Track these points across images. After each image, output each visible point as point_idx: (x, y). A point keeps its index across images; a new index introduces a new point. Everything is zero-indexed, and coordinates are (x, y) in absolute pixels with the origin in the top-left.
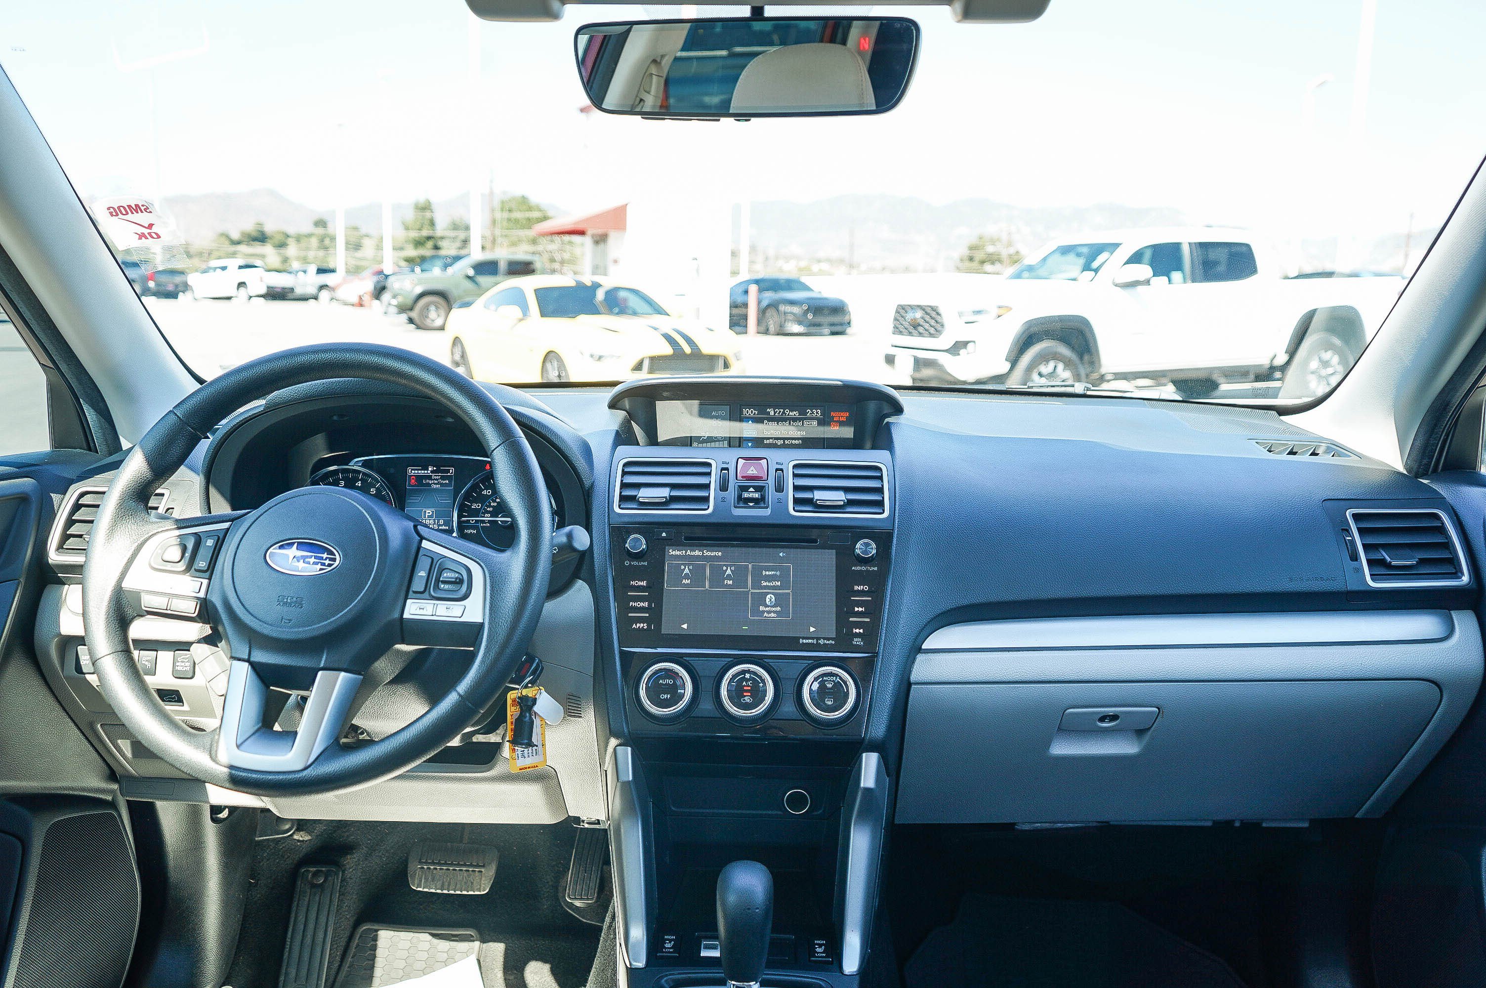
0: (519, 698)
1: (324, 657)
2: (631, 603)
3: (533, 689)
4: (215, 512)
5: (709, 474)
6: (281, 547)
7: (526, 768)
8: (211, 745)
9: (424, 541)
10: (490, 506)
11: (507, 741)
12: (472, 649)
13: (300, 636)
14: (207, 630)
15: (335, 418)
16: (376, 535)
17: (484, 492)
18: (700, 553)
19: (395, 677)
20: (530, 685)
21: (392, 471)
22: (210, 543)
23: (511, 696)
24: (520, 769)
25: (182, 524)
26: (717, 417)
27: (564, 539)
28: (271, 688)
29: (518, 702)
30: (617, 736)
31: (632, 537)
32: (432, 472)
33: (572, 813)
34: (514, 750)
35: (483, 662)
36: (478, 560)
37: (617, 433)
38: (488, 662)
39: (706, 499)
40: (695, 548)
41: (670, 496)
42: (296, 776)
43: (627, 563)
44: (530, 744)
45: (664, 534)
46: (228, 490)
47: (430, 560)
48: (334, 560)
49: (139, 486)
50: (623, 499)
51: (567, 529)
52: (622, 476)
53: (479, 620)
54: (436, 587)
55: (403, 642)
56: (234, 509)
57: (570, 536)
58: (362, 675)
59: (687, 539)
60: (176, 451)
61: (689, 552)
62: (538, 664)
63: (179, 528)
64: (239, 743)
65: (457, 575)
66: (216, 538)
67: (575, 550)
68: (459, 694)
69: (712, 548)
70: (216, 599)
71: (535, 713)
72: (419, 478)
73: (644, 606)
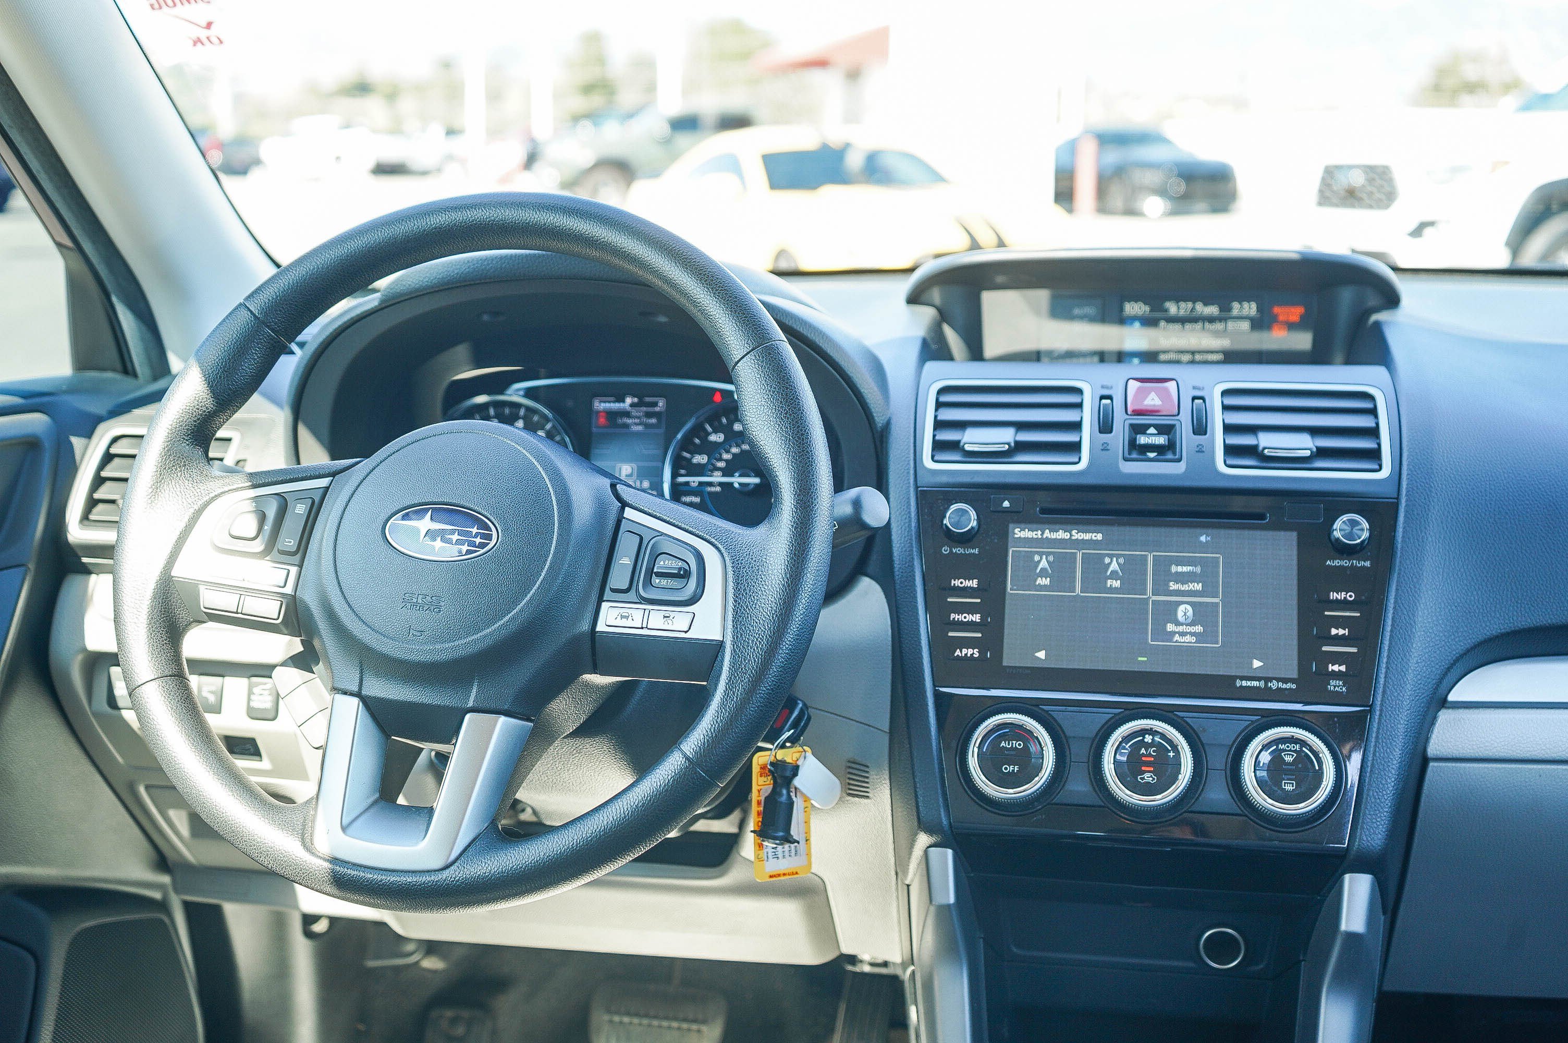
0: (772, 764)
1: (474, 691)
2: (952, 616)
3: (794, 750)
4: (306, 462)
5: (1079, 406)
6: (404, 518)
7: (779, 875)
8: (304, 826)
9: (627, 509)
10: (721, 459)
11: (752, 831)
12: (705, 683)
13: (437, 658)
14: (296, 645)
15: (486, 318)
16: (554, 498)
17: (713, 438)
18: (1066, 536)
19: (581, 725)
20: (788, 744)
21: (570, 403)
22: (301, 509)
23: (760, 760)
24: (771, 877)
25: (259, 480)
26: (1081, 318)
27: (848, 510)
28: (393, 737)
29: (770, 770)
30: (929, 831)
31: (954, 507)
32: (632, 405)
33: (846, 949)
34: (761, 846)
35: (723, 704)
36: (713, 540)
37: (925, 343)
38: (731, 705)
39: (1075, 447)
40: (1057, 527)
41: (1016, 443)
42: (433, 878)
43: (945, 550)
44: (788, 839)
45: (1006, 504)
46: (325, 431)
47: (638, 538)
48: (489, 537)
49: (195, 421)
50: (939, 446)
51: (853, 492)
52: (936, 410)
53: (715, 634)
54: (648, 582)
55: (595, 671)
56: (333, 458)
57: (857, 504)
58: (531, 721)
59: (1044, 511)
60: (248, 367)
61: (1047, 534)
62: (802, 712)
63: (255, 486)
64: (345, 822)
65: (680, 564)
66: (310, 501)
67: (864, 526)
68: (685, 755)
69: (1085, 527)
70: (310, 598)
71: (796, 788)
72: (612, 416)
73: (974, 620)
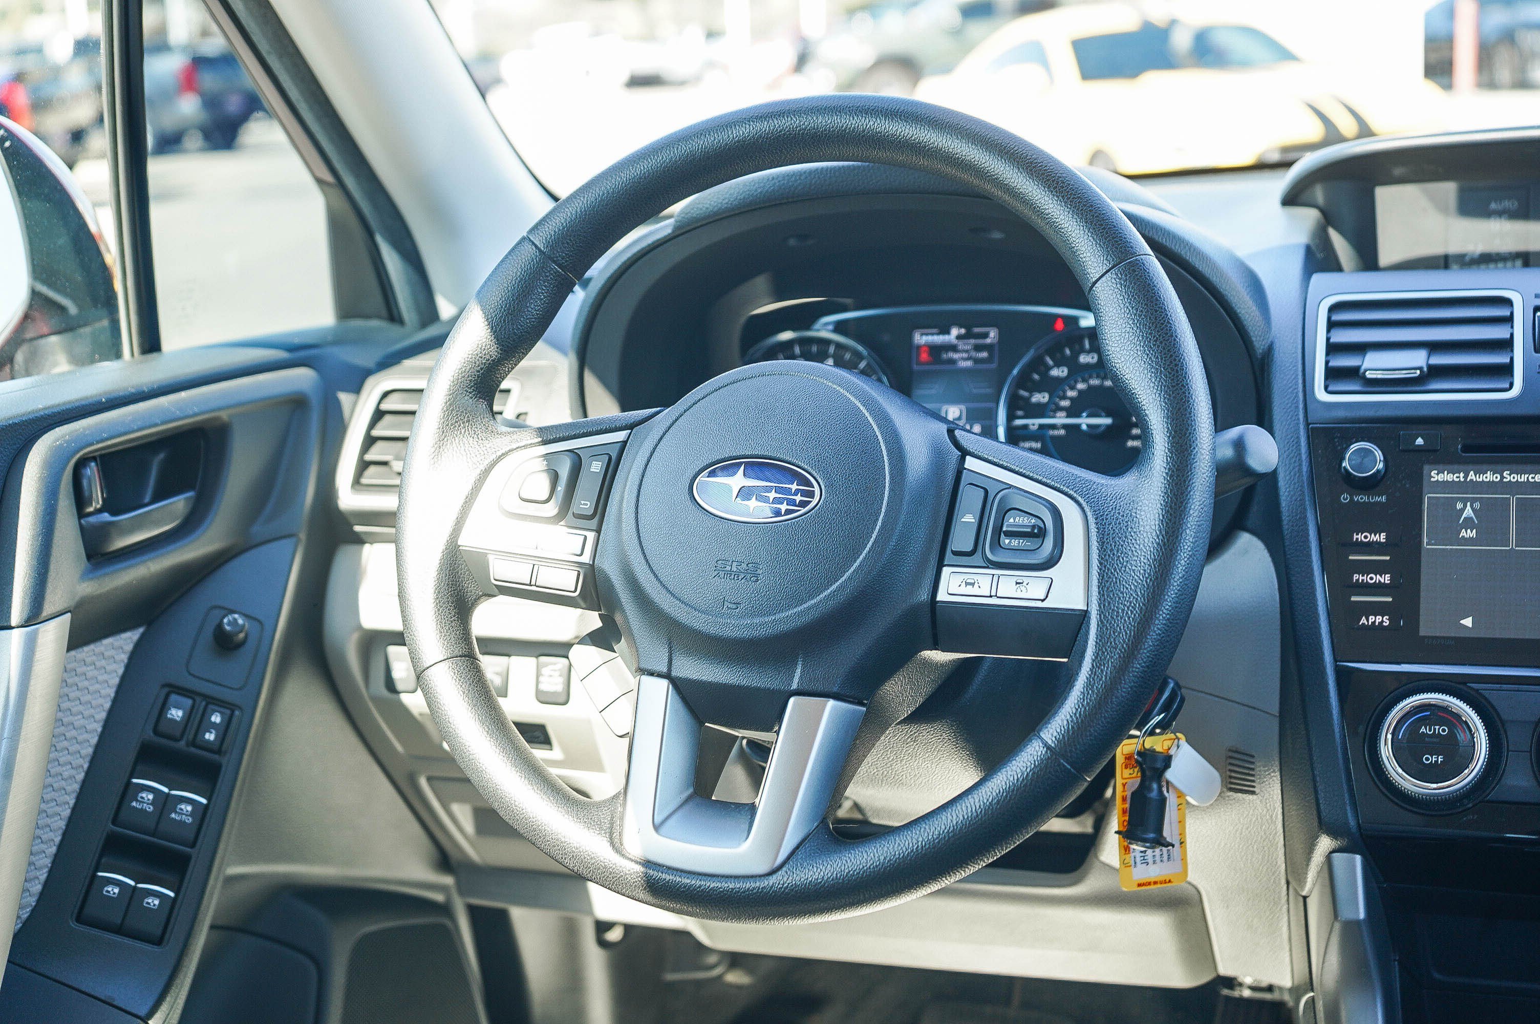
0: (1139, 753)
1: (798, 671)
2: (1356, 577)
3: (1164, 737)
4: (595, 413)
5: (1509, 320)
6: (712, 474)
7: (1149, 884)
8: (612, 824)
9: (968, 458)
10: (1064, 397)
11: (1116, 832)
12: (1065, 660)
13: (755, 633)
14: (593, 621)
15: (792, 242)
16: (883, 448)
17: (1055, 372)
18: (1496, 478)
19: (917, 709)
20: (1158, 731)
21: (886, 338)
22: (597, 467)
23: (1126, 748)
24: (1139, 885)
25: (549, 435)
26: (1499, 214)
27: (1227, 453)
28: (706, 724)
29: (1137, 761)
30: (1333, 833)
31: (1354, 447)
32: (959, 337)
33: (1225, 969)
34: (1127, 849)
35: (1089, 685)
36: (1071, 492)
37: (1309, 251)
38: (1099, 685)
39: (1506, 370)
40: (1485, 467)
41: (1430, 367)
42: (758, 884)
43: (1345, 498)
44: (1159, 842)
45: (1420, 441)
46: (614, 380)
47: (982, 492)
48: (811, 494)
49: (478, 371)
50: (1332, 374)
51: (1234, 432)
52: (1328, 331)
53: (1079, 604)
54: (996, 544)
55: (935, 646)
56: (624, 409)
57: (1239, 445)
58: (863, 705)
59: (1466, 449)
60: (534, 307)
61: (1472, 476)
62: (1173, 690)
63: (545, 442)
64: (658, 820)
65: (1033, 521)
66: (607, 458)
67: (1248, 472)
68: (1046, 745)
69: (1520, 467)
70: (610, 567)
71: (1168, 782)
72: (936, 351)
73: (1382, 581)
